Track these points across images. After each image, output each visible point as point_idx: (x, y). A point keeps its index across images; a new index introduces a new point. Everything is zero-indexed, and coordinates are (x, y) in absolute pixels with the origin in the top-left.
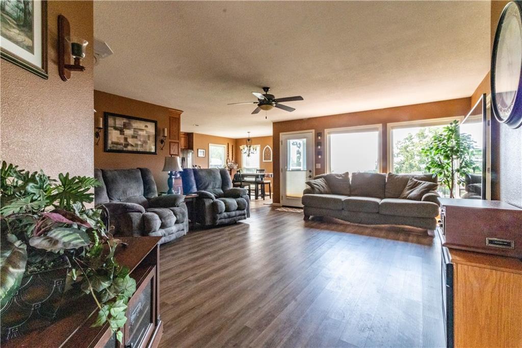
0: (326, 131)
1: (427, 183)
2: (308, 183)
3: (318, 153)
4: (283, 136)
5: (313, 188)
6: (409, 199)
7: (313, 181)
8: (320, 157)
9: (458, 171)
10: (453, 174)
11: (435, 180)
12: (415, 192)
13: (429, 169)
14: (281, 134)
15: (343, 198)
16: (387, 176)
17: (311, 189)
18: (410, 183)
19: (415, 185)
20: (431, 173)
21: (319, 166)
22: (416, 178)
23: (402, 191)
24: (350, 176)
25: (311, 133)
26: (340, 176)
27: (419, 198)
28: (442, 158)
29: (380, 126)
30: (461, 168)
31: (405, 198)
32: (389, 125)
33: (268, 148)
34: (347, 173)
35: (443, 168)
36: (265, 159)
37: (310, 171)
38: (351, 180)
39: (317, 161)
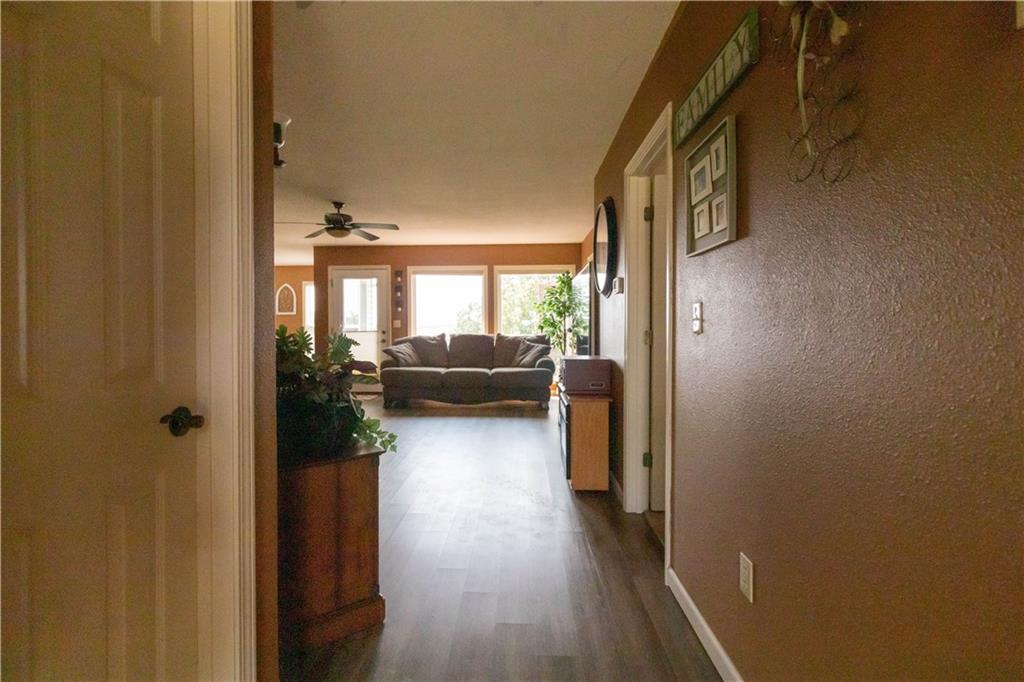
0: (410, 269)
1: (540, 346)
2: (387, 352)
3: (396, 303)
4: (333, 271)
5: (396, 358)
6: (523, 366)
7: (394, 348)
8: (400, 309)
9: (570, 330)
10: (565, 335)
11: (547, 342)
12: (528, 358)
13: (542, 328)
14: (330, 268)
15: (443, 370)
16: (495, 338)
17: (391, 359)
18: (522, 347)
19: (529, 348)
20: (544, 334)
21: (398, 324)
22: (528, 340)
23: (513, 358)
24: (448, 341)
25: (386, 271)
26: (434, 339)
27: (532, 364)
28: (555, 315)
29: (485, 268)
30: (574, 327)
31: (517, 366)
32: (497, 268)
33: (286, 288)
34: (443, 336)
35: (555, 327)
36: (280, 310)
37: (384, 332)
38: (448, 344)
39: (395, 315)
